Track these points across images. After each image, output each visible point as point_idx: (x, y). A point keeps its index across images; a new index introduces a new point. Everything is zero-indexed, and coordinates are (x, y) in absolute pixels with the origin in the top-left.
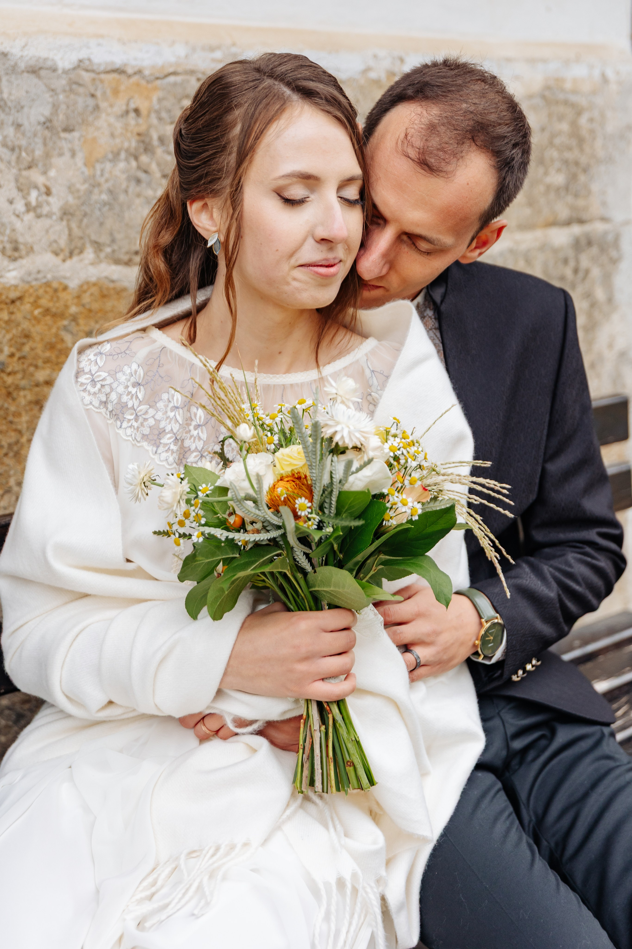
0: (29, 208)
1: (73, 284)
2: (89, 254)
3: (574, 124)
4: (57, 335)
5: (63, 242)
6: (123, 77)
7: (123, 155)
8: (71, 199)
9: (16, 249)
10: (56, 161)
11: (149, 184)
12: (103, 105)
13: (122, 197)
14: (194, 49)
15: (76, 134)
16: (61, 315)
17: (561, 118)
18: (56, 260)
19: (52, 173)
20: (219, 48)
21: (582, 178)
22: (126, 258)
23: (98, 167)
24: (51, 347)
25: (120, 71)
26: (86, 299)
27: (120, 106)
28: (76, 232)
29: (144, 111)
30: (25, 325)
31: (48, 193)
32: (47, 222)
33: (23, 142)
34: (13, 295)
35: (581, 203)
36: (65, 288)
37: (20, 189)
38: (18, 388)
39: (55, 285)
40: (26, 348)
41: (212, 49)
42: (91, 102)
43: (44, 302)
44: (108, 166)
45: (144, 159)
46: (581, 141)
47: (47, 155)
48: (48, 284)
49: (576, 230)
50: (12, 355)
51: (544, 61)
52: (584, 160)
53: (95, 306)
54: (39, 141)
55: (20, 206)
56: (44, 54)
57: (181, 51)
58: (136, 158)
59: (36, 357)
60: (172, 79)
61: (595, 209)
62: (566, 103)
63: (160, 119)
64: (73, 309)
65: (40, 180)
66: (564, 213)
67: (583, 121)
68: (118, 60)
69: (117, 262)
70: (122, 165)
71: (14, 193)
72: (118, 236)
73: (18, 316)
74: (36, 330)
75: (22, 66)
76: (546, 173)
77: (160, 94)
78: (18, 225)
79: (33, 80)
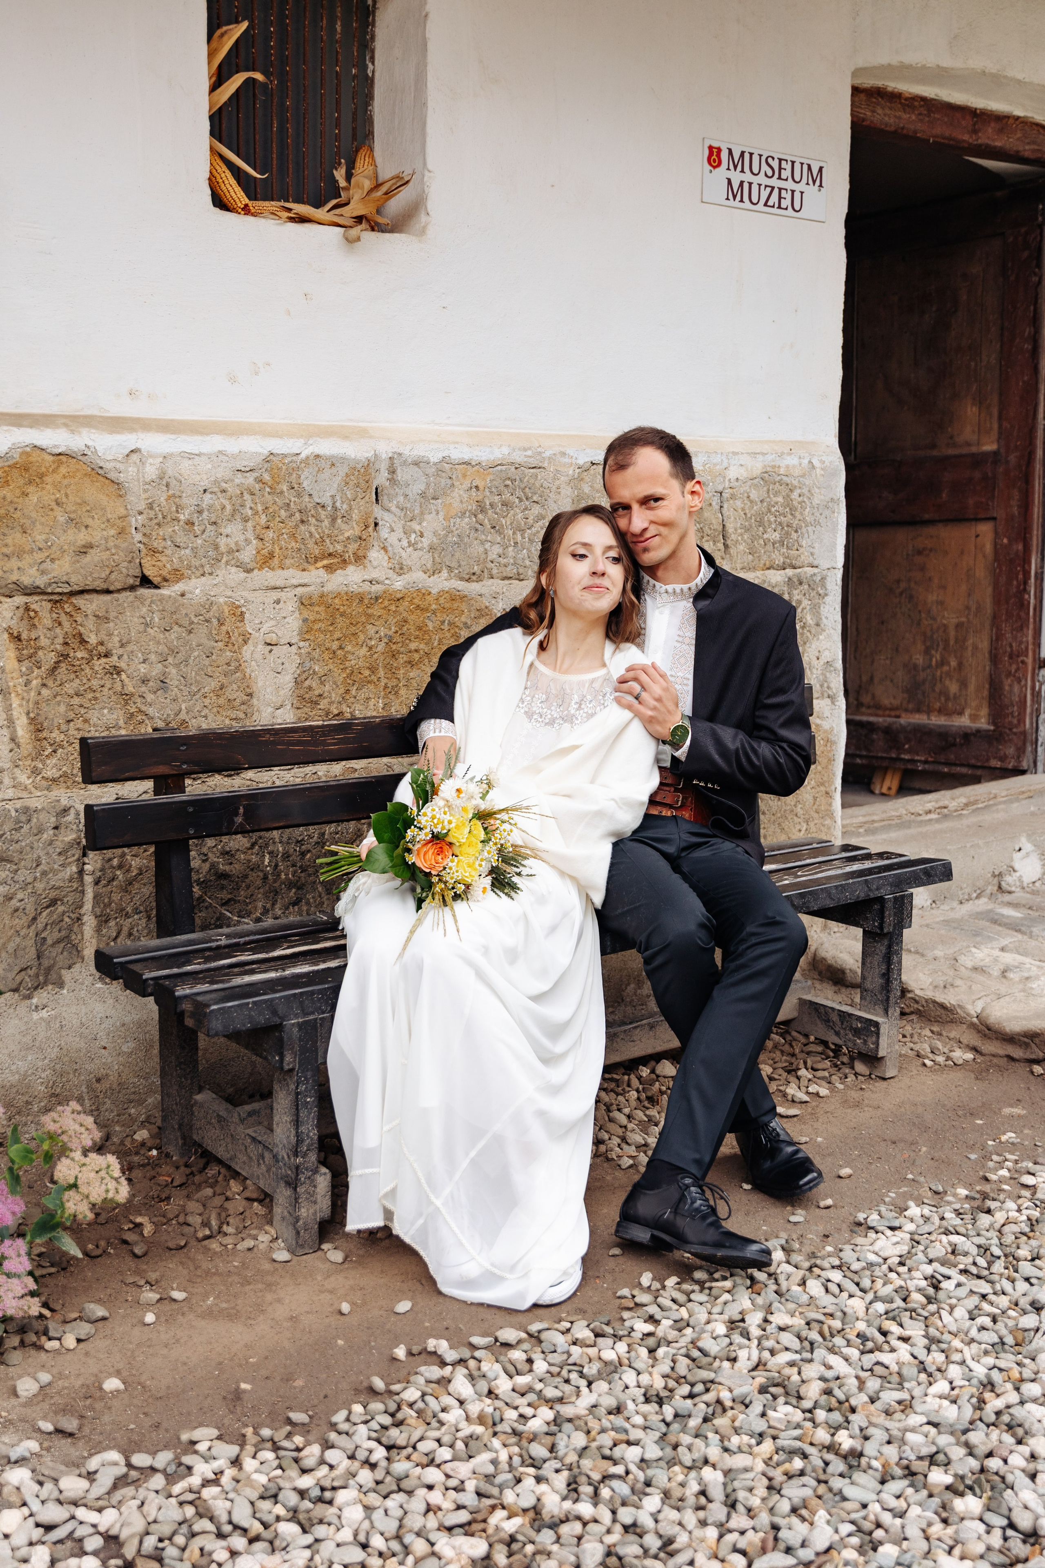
0: (410, 544)
1: (434, 591)
2: (445, 573)
3: (787, 497)
4: (423, 622)
5: (429, 565)
6: (469, 467)
7: (467, 514)
8: (435, 539)
9: (401, 569)
10: (427, 517)
11: (483, 532)
12: (457, 484)
13: (466, 539)
14: (514, 450)
15: (440, 501)
16: (426, 610)
17: (776, 494)
18: (425, 576)
19: (424, 524)
20: (530, 449)
21: (794, 536)
22: (467, 577)
23: (452, 521)
24: (420, 628)
25: (467, 463)
26: (442, 601)
27: (467, 484)
28: (438, 560)
29: (481, 488)
30: (405, 614)
31: (422, 536)
32: (421, 553)
33: (409, 506)
34: (399, 596)
35: (793, 553)
36: (430, 593)
37: (405, 533)
38: (399, 652)
39: (423, 591)
40: (405, 628)
41: (525, 450)
42: (449, 482)
43: (416, 601)
44: (458, 520)
45: (480, 516)
46: (793, 510)
47: (422, 513)
48: (419, 590)
49: (790, 572)
50: (396, 632)
51: (764, 454)
52: (795, 523)
53: (447, 605)
54: (418, 504)
55: (405, 543)
56: (422, 454)
57: (505, 450)
58: (475, 516)
59: (410, 635)
60: (499, 468)
61: (805, 558)
62: (780, 483)
63: (491, 492)
64: (434, 607)
65: (417, 528)
66: (779, 560)
67: (795, 495)
68: (466, 457)
69: (462, 579)
70: (467, 520)
71: (402, 535)
72: (463, 563)
73: (401, 609)
74: (411, 618)
75: (410, 461)
76: (765, 532)
77: (492, 477)
78: (403, 554)
79: (416, 469)
